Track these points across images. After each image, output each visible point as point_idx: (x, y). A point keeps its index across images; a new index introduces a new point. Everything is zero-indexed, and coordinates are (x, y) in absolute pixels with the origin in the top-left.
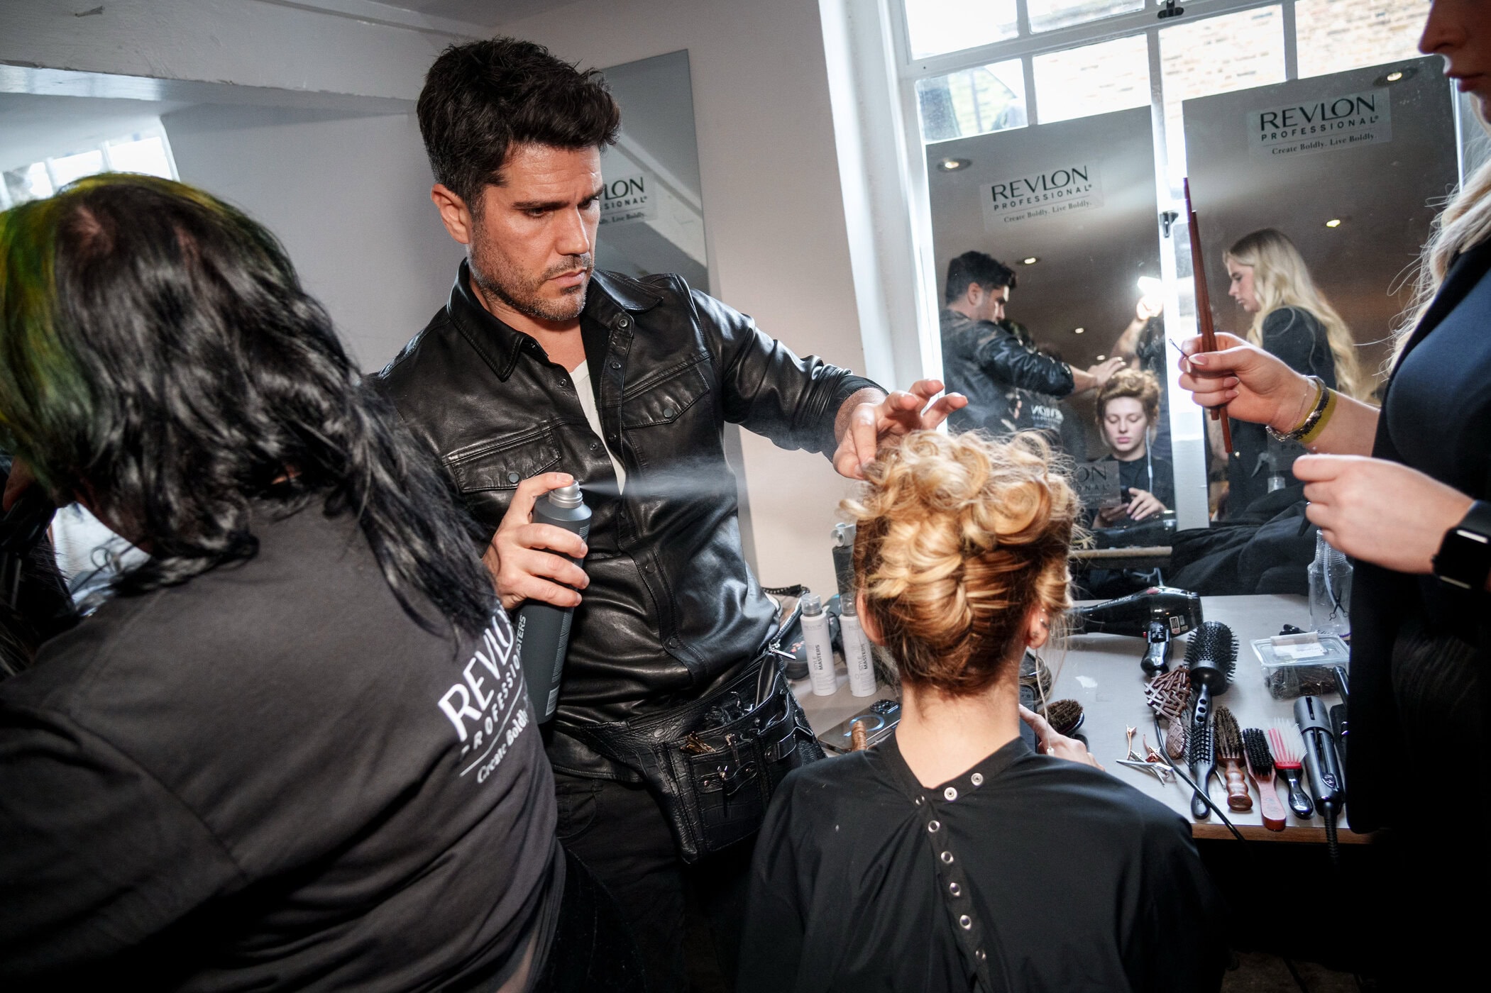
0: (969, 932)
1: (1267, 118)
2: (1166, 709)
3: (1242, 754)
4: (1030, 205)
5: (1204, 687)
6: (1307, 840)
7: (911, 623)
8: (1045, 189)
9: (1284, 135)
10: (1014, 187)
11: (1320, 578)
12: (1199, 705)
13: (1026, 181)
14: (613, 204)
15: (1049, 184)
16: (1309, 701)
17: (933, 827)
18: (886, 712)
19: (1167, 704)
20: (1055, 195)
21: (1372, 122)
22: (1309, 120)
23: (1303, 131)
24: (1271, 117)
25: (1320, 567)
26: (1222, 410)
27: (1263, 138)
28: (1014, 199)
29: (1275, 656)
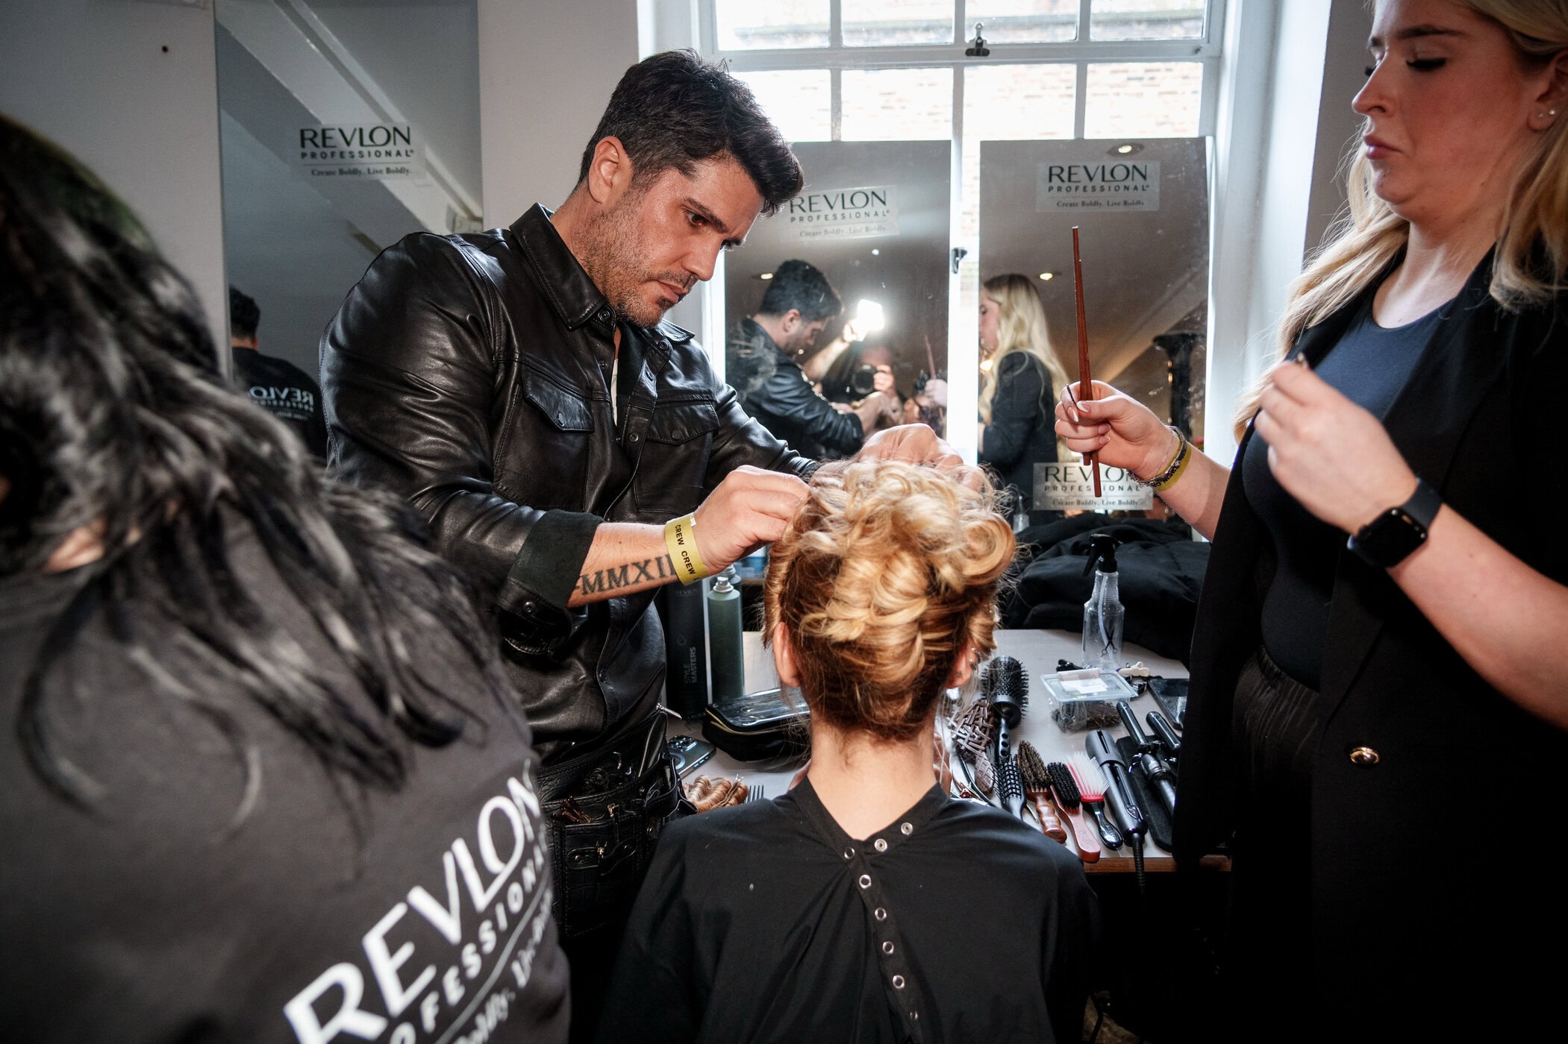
0: (902, 990)
1: (1056, 171)
2: (970, 743)
3: (1049, 789)
4: (827, 223)
5: (1003, 721)
6: (1116, 870)
7: (870, 667)
8: (844, 208)
9: (1069, 189)
10: (812, 201)
11: (1094, 617)
12: (1001, 740)
13: (825, 197)
14: (369, 153)
15: (848, 204)
16: (1100, 734)
17: (865, 881)
18: (684, 749)
19: (971, 739)
20: (853, 215)
21: (1143, 190)
22: (1091, 179)
23: (1085, 189)
24: (1058, 171)
25: (1096, 605)
26: (1094, 455)
27: (1050, 190)
28: (812, 214)
29: (1064, 690)
